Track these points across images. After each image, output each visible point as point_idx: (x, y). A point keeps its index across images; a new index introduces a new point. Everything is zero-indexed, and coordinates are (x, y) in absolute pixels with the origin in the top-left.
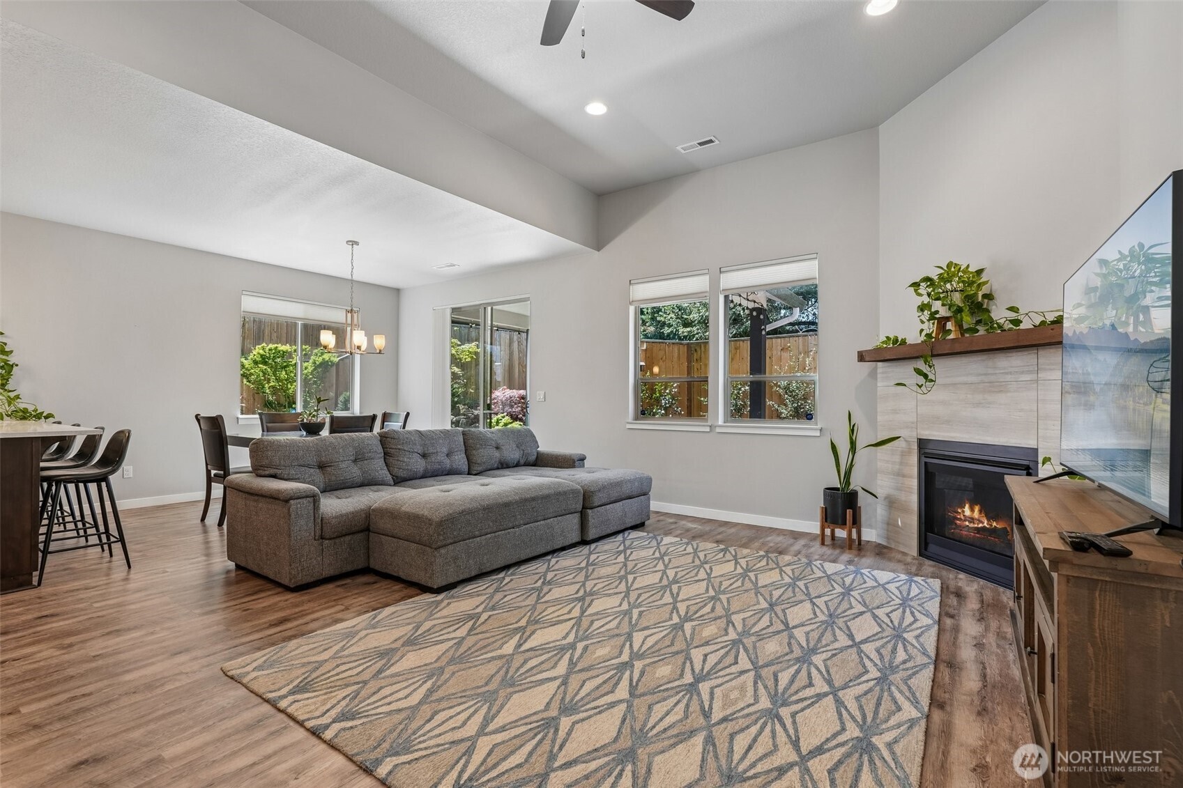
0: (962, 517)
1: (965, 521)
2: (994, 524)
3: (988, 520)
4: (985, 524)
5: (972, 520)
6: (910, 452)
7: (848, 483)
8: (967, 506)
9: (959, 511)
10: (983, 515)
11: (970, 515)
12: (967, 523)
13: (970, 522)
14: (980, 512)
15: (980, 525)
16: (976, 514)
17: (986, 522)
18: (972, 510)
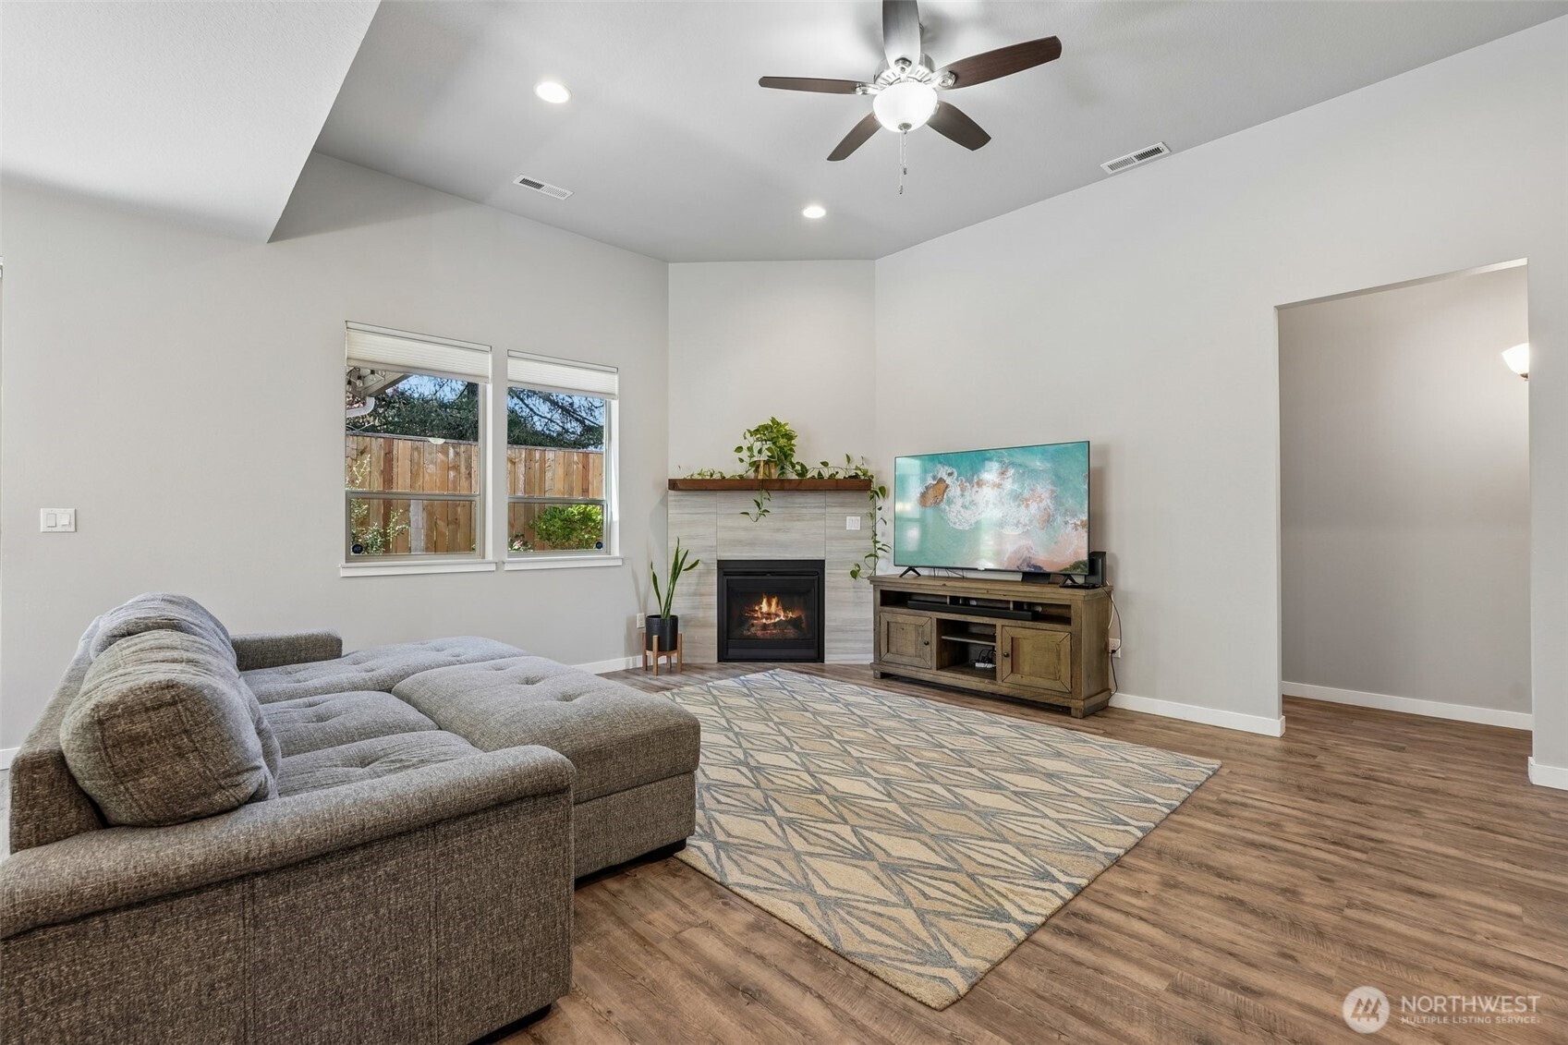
0: (759, 615)
1: (762, 618)
2: (790, 615)
3: (785, 612)
4: (782, 617)
5: (769, 615)
6: (708, 572)
7: (668, 604)
8: (765, 600)
9: (757, 608)
10: (780, 607)
11: (769, 610)
12: (764, 621)
13: (767, 619)
14: (777, 604)
15: (777, 619)
16: (773, 609)
17: (782, 614)
18: (769, 604)
